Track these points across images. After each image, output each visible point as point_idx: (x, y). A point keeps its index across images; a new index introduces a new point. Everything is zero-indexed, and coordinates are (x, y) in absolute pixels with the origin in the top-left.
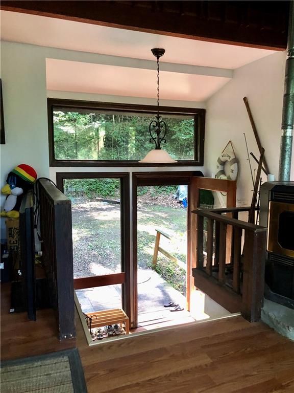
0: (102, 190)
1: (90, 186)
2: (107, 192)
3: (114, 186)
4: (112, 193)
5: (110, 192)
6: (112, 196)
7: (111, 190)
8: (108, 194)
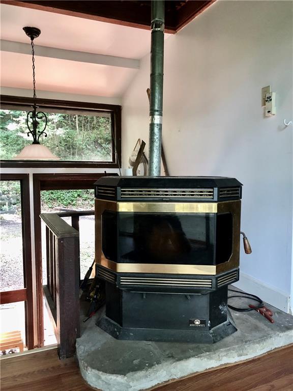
0: (64, 199)
1: (51, 195)
2: (69, 201)
3: (76, 195)
4: (74, 202)
5: (72, 201)
6: (74, 205)
7: (73, 199)
8: (69, 203)
